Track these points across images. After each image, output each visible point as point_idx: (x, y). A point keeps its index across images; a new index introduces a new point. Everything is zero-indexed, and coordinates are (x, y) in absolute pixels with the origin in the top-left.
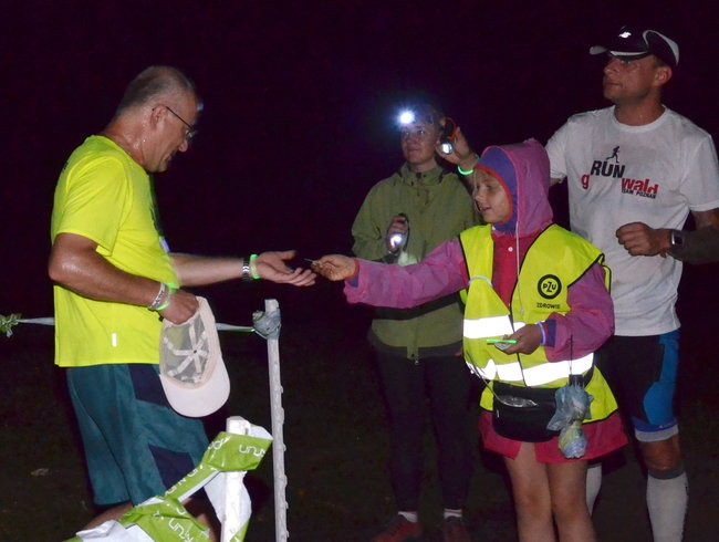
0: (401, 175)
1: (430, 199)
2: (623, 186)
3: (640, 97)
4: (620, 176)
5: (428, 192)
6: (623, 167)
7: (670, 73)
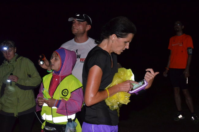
0: (4, 63)
1: (14, 67)
2: (81, 60)
3: (83, 34)
4: (79, 58)
5: (13, 65)
6: (80, 55)
7: (90, 26)
